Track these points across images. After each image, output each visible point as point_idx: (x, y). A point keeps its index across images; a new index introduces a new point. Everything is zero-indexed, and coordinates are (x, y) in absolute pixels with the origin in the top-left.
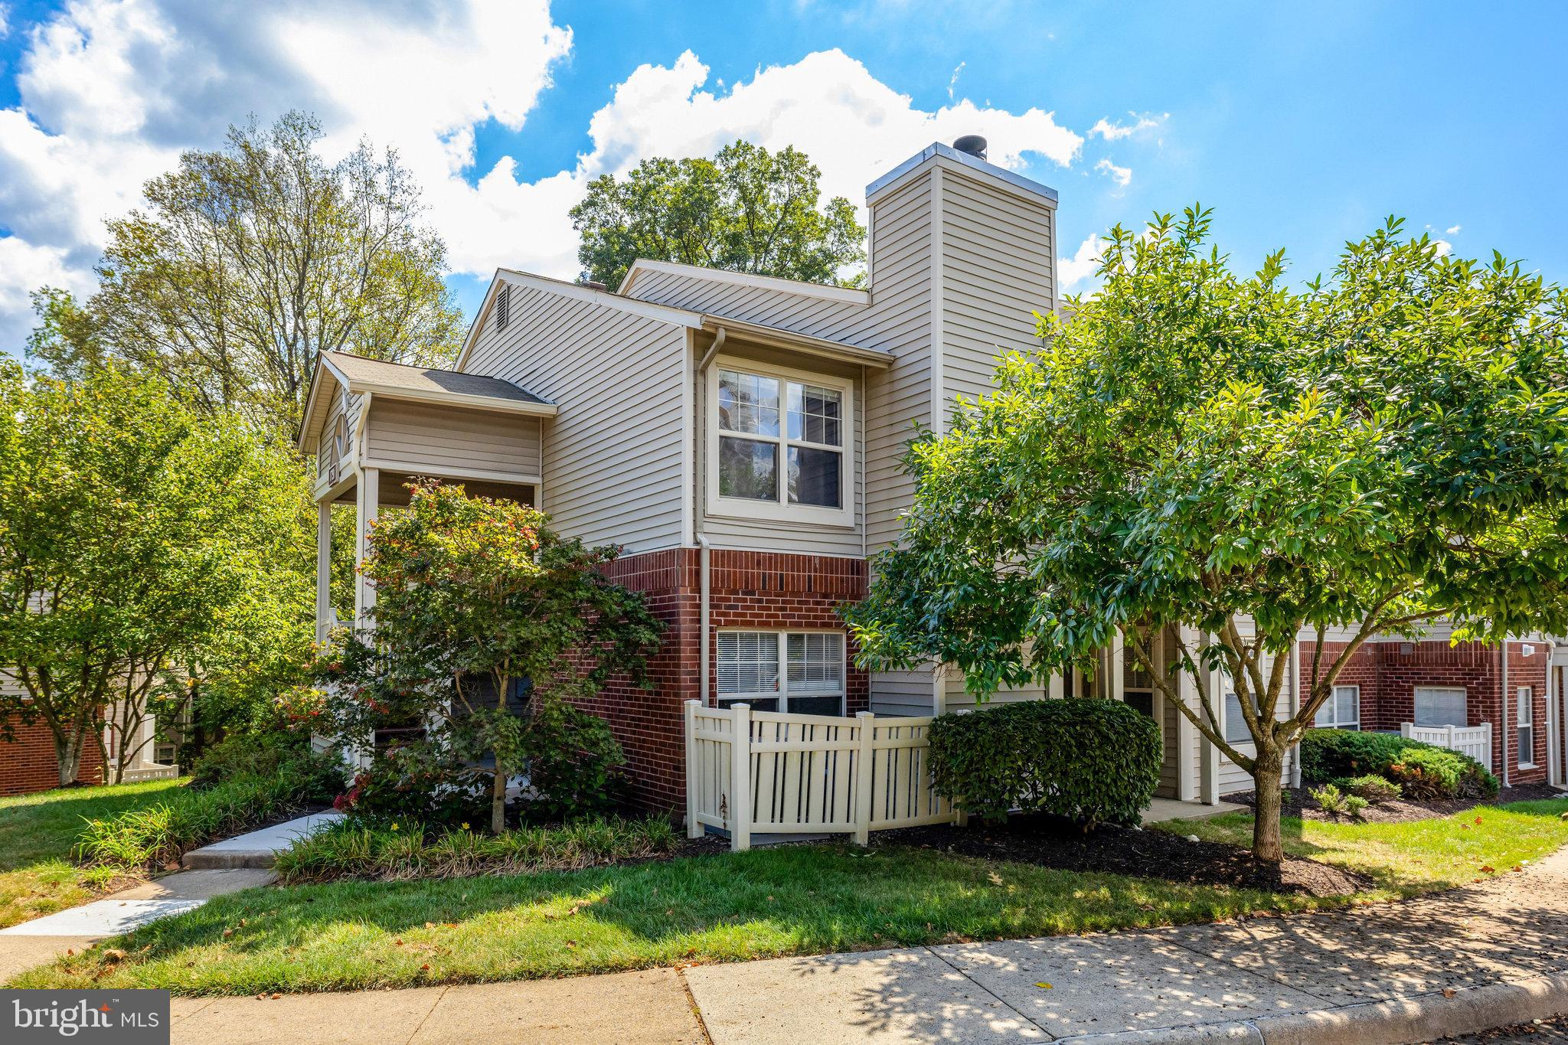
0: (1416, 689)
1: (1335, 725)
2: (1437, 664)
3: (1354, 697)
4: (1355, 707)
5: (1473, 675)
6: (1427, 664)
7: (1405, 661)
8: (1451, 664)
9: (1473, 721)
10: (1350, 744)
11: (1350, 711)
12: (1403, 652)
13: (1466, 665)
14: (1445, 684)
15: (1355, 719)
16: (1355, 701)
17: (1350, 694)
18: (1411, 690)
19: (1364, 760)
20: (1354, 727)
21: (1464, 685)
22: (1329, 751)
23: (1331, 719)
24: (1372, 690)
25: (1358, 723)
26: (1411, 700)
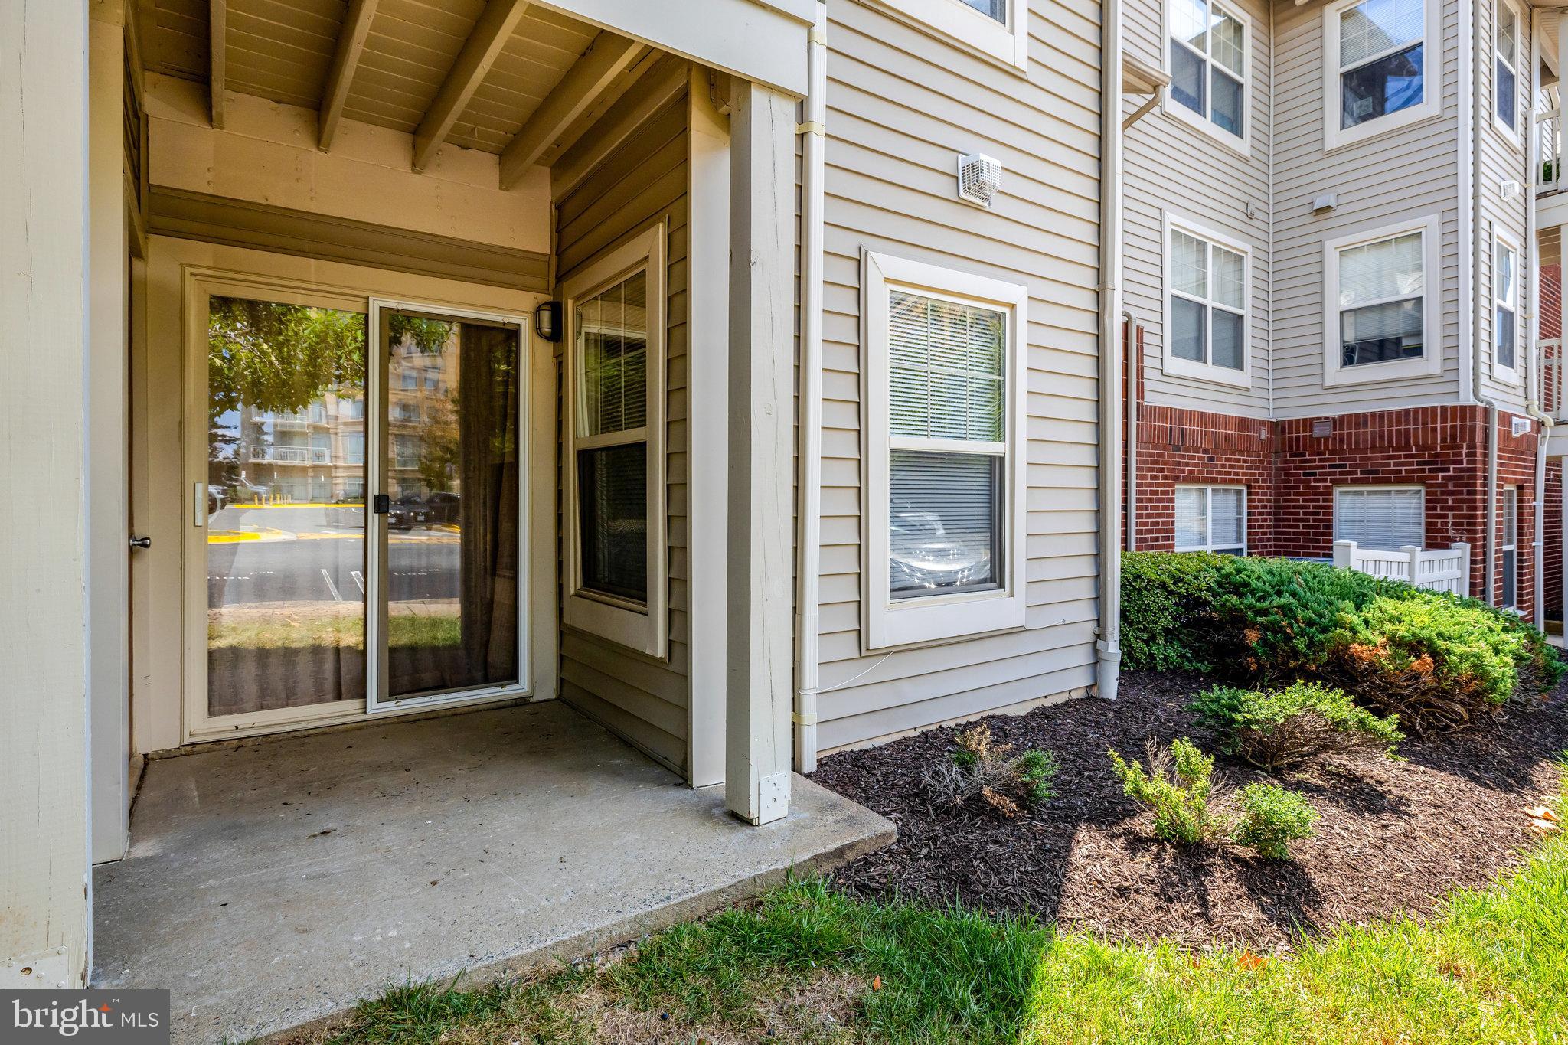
0: (1337, 491)
1: (1209, 548)
2: (1373, 448)
3: (1239, 506)
4: (1239, 521)
5: (1436, 465)
6: (1357, 450)
7: (1318, 446)
8: (1399, 448)
9: (1435, 541)
10: (1240, 588)
11: (1233, 528)
12: (1317, 432)
13: (1425, 447)
14: (1386, 481)
15: (1240, 540)
16: (1239, 512)
17: (1233, 498)
18: (1328, 493)
19: (1276, 629)
20: (1238, 552)
21: (1421, 481)
22: (1192, 602)
23: (1202, 541)
24: (1266, 494)
25: (1244, 545)
26: (1328, 509)
